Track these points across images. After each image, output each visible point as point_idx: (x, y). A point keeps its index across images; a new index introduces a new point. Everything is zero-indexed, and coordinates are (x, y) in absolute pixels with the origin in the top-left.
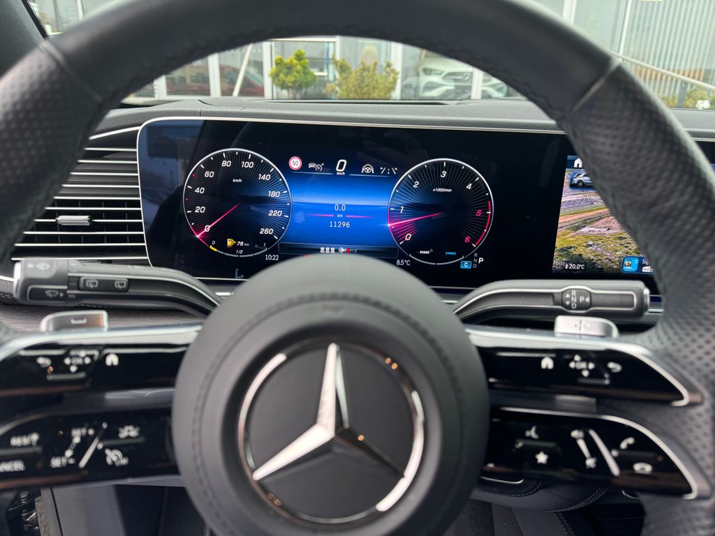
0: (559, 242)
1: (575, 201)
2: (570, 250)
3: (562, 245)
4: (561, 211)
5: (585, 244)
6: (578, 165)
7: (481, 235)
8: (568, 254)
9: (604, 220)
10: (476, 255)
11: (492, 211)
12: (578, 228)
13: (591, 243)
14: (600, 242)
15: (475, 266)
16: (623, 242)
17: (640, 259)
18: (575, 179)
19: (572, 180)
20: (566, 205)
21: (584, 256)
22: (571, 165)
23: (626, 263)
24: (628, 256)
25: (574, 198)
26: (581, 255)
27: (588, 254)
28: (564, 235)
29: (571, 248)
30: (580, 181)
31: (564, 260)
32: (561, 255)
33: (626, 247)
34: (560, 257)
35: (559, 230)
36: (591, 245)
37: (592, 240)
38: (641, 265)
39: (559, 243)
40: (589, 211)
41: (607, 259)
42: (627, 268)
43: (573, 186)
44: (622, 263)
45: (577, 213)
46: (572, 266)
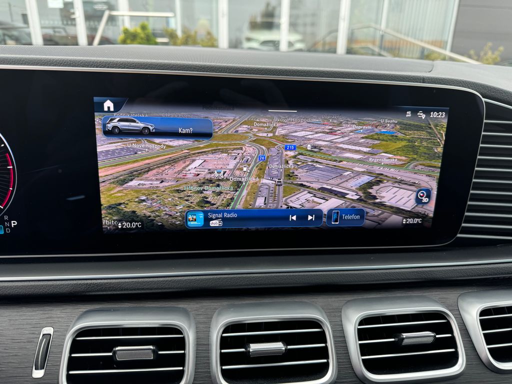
0: (105, 198)
1: (113, 151)
2: (120, 207)
3: (108, 201)
4: (100, 163)
5: (137, 200)
6: (109, 108)
7: (7, 194)
8: (119, 212)
9: (154, 172)
10: (6, 218)
11: (13, 166)
12: (123, 182)
13: (144, 198)
14: (154, 196)
15: (8, 231)
16: (182, 195)
17: (205, 213)
18: (109, 125)
19: (104, 126)
20: (103, 156)
21: (138, 213)
22: (101, 109)
23: (190, 217)
24: (190, 210)
25: (112, 147)
26: (134, 212)
27: (142, 210)
28: (109, 190)
29: (120, 204)
30: (114, 127)
31: (115, 218)
32: (110, 214)
33: (187, 200)
34: (110, 216)
35: (101, 185)
36: (144, 201)
37: (144, 194)
38: (207, 220)
39: (105, 200)
40: (134, 162)
41: (166, 214)
42: (192, 223)
43: (108, 133)
44: (185, 219)
45: (119, 165)
46: (127, 225)
